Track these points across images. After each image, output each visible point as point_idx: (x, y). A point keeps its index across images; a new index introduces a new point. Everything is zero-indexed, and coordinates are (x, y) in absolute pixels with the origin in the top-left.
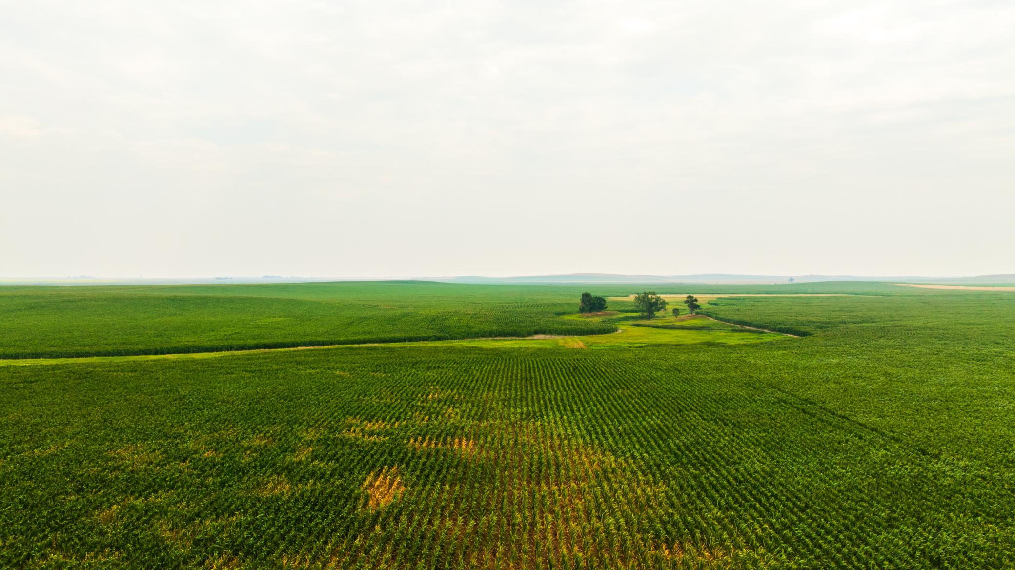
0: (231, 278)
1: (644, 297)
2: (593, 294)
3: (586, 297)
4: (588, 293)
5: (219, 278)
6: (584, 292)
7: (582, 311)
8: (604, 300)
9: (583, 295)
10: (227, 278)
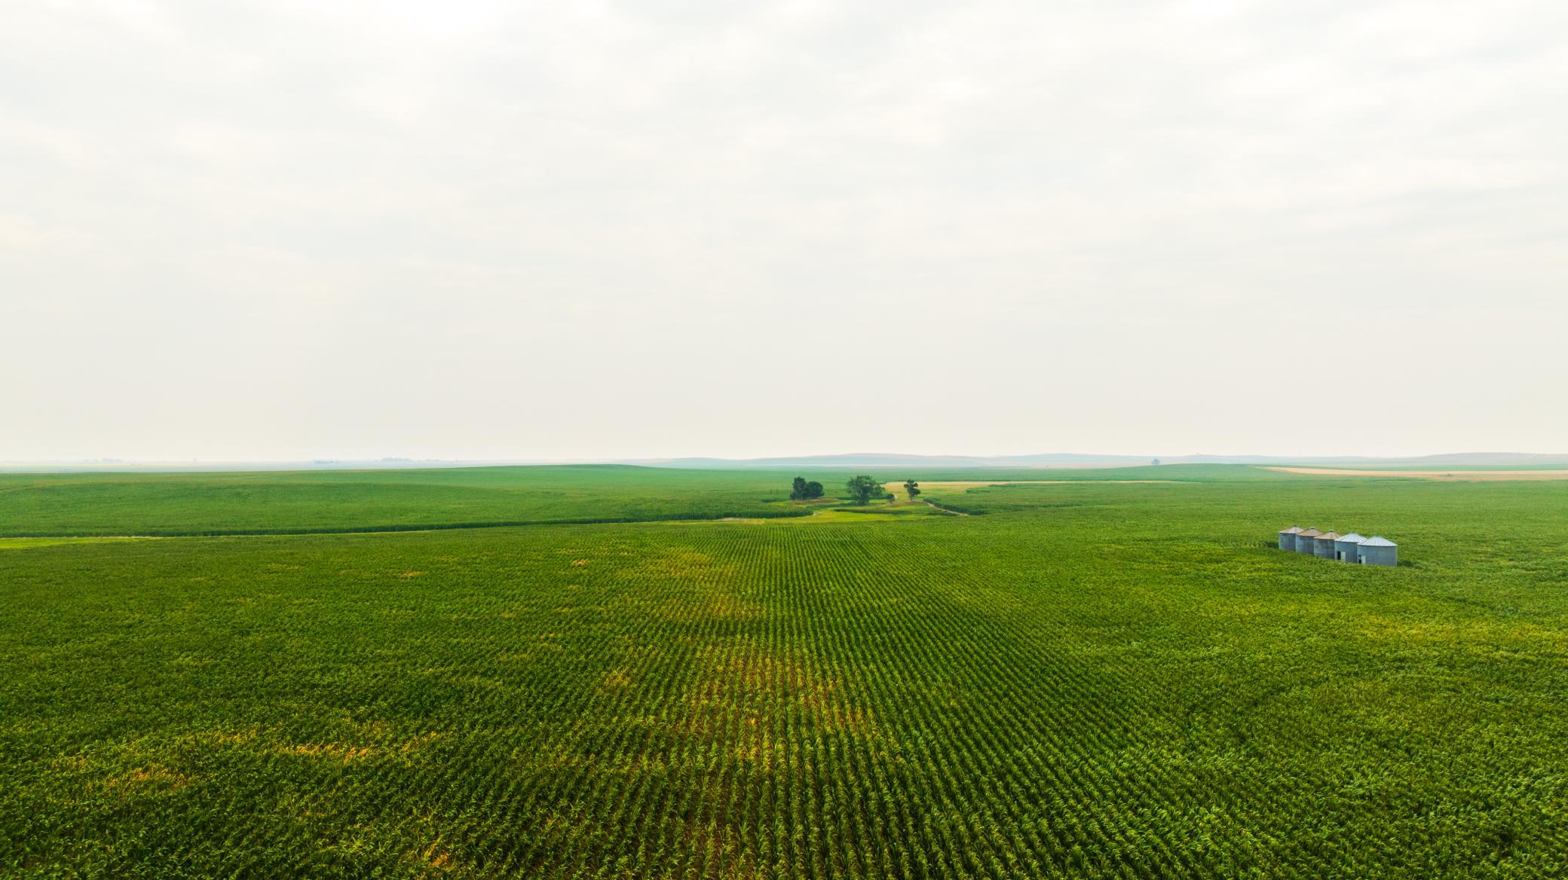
0: (338, 462)
1: (857, 482)
2: (807, 481)
3: (799, 482)
4: (802, 477)
5: (319, 462)
6: (797, 476)
7: (793, 497)
8: (821, 486)
9: (795, 479)
10: (332, 462)
